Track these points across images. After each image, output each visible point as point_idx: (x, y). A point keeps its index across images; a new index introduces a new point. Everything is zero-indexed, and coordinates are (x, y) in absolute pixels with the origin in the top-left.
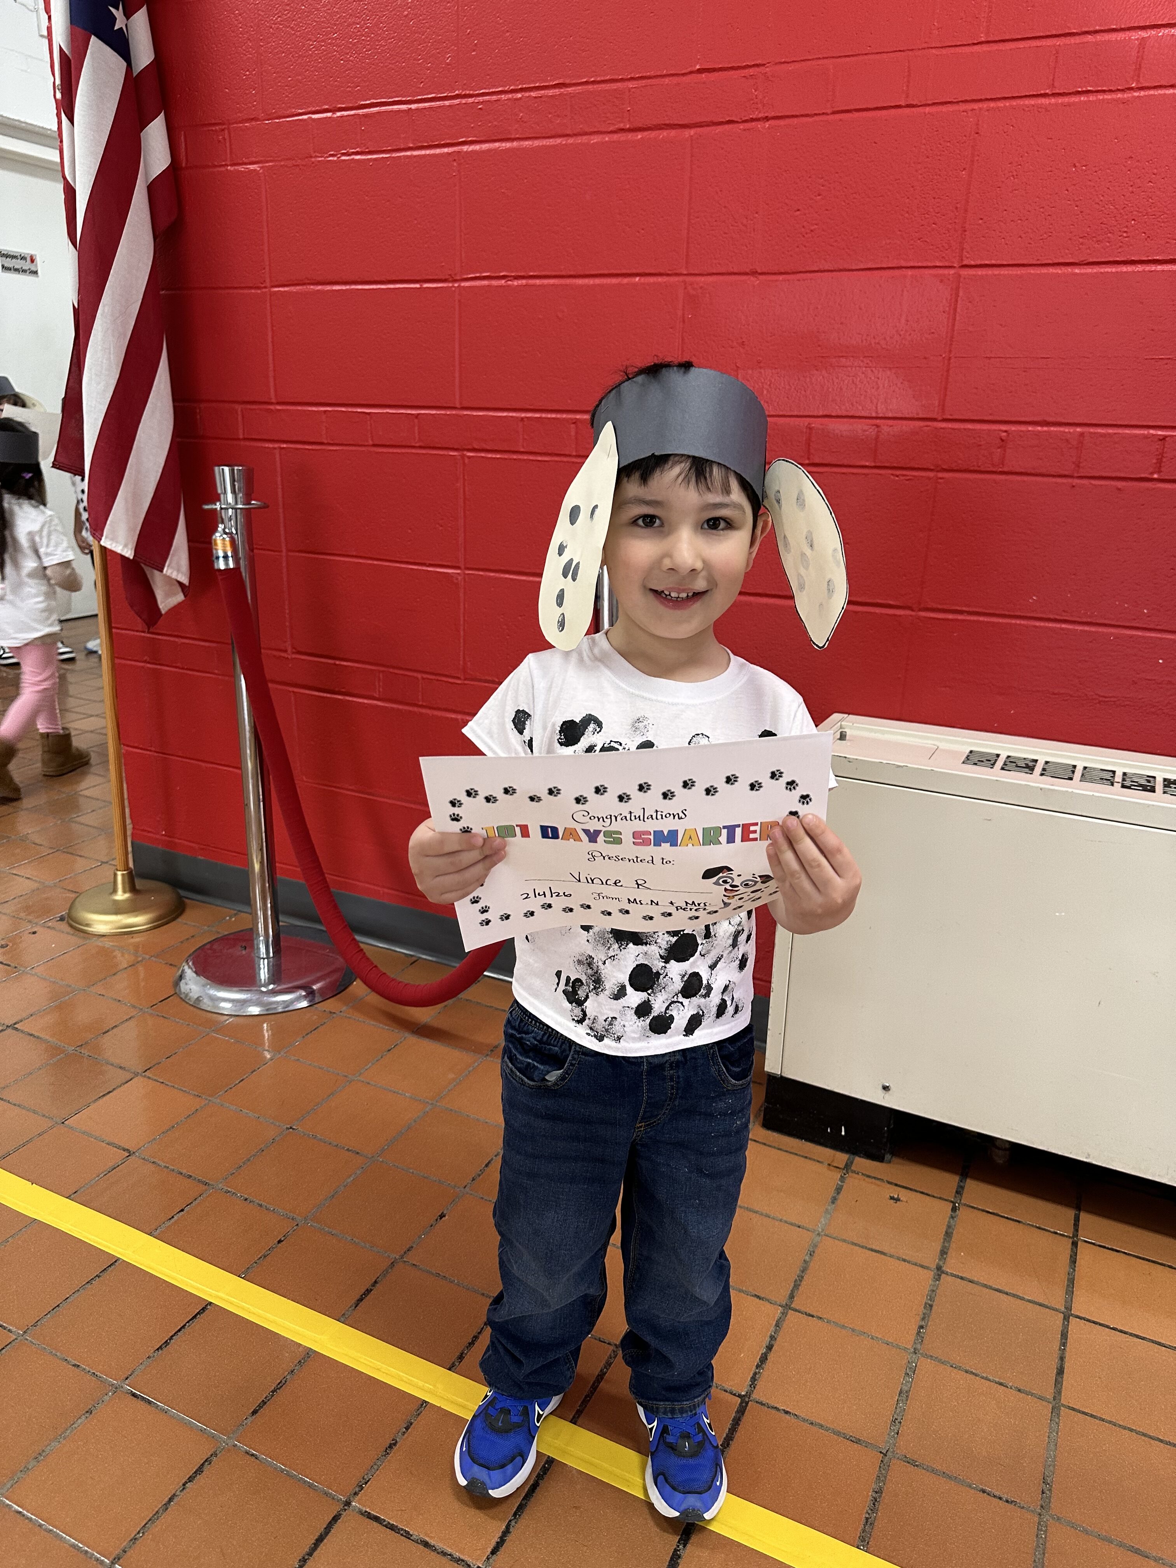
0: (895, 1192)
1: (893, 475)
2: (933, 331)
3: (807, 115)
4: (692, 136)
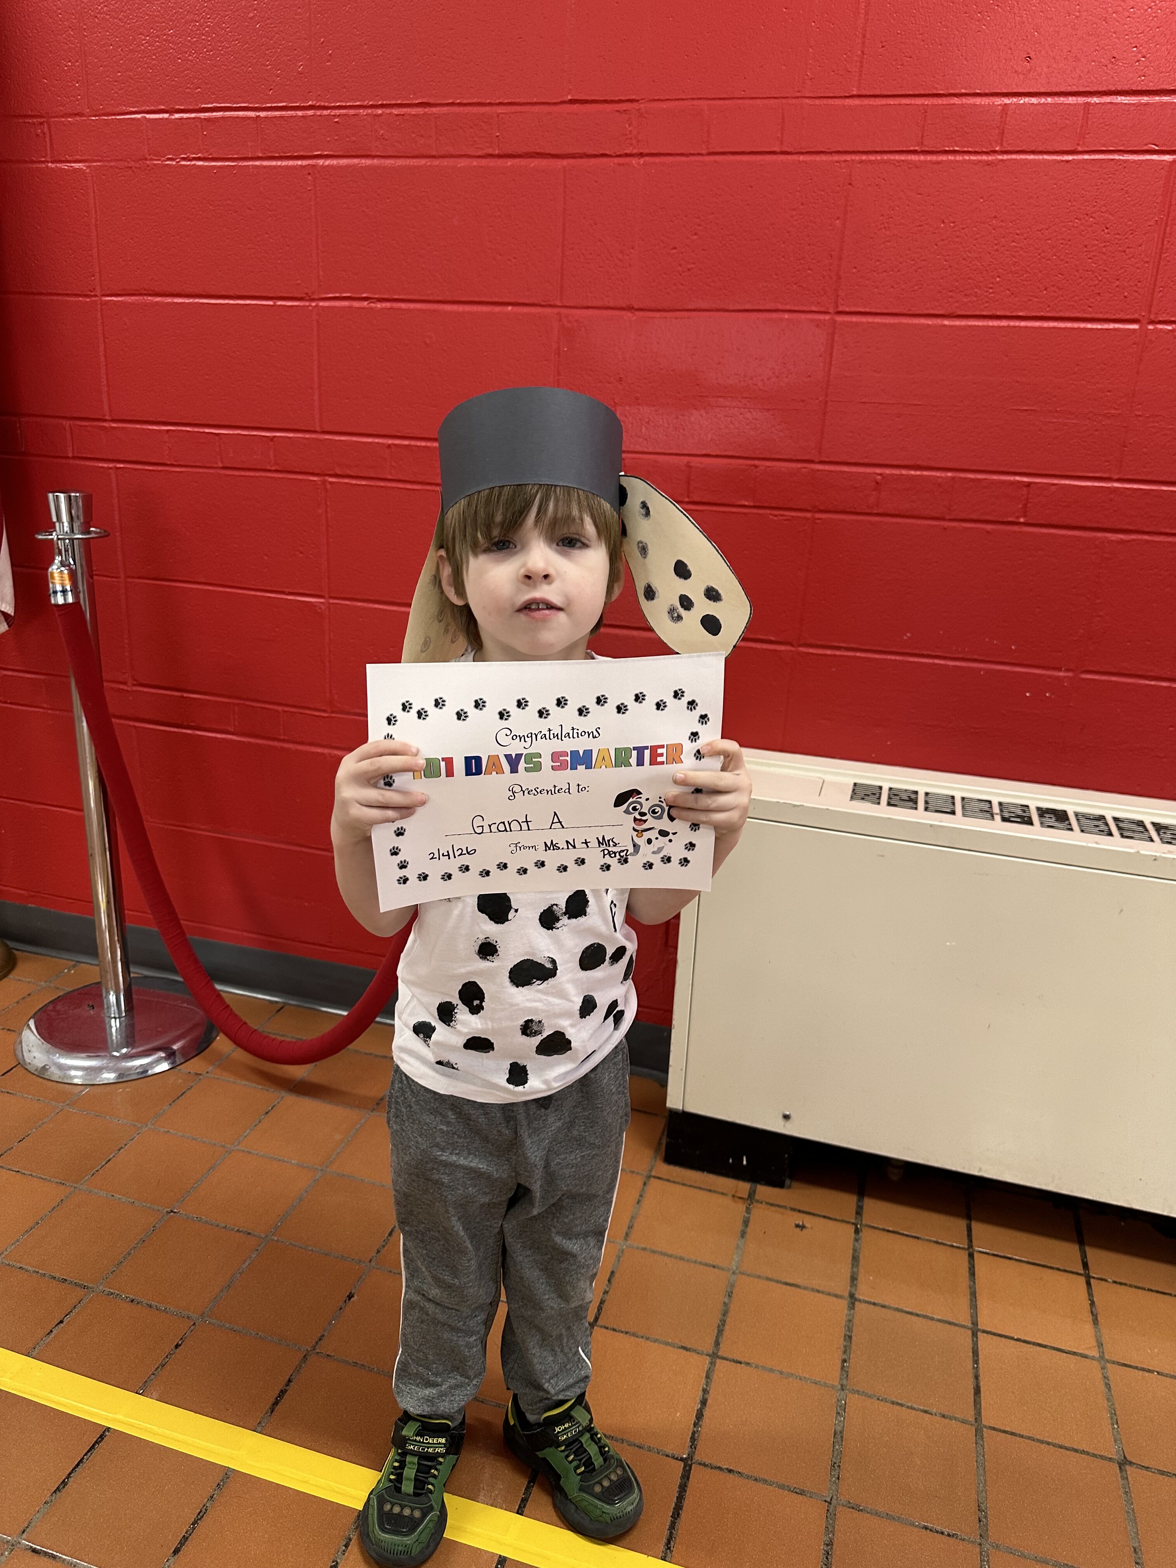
0: (799, 1219)
1: (771, 514)
2: (809, 374)
3: (682, 155)
4: (564, 167)
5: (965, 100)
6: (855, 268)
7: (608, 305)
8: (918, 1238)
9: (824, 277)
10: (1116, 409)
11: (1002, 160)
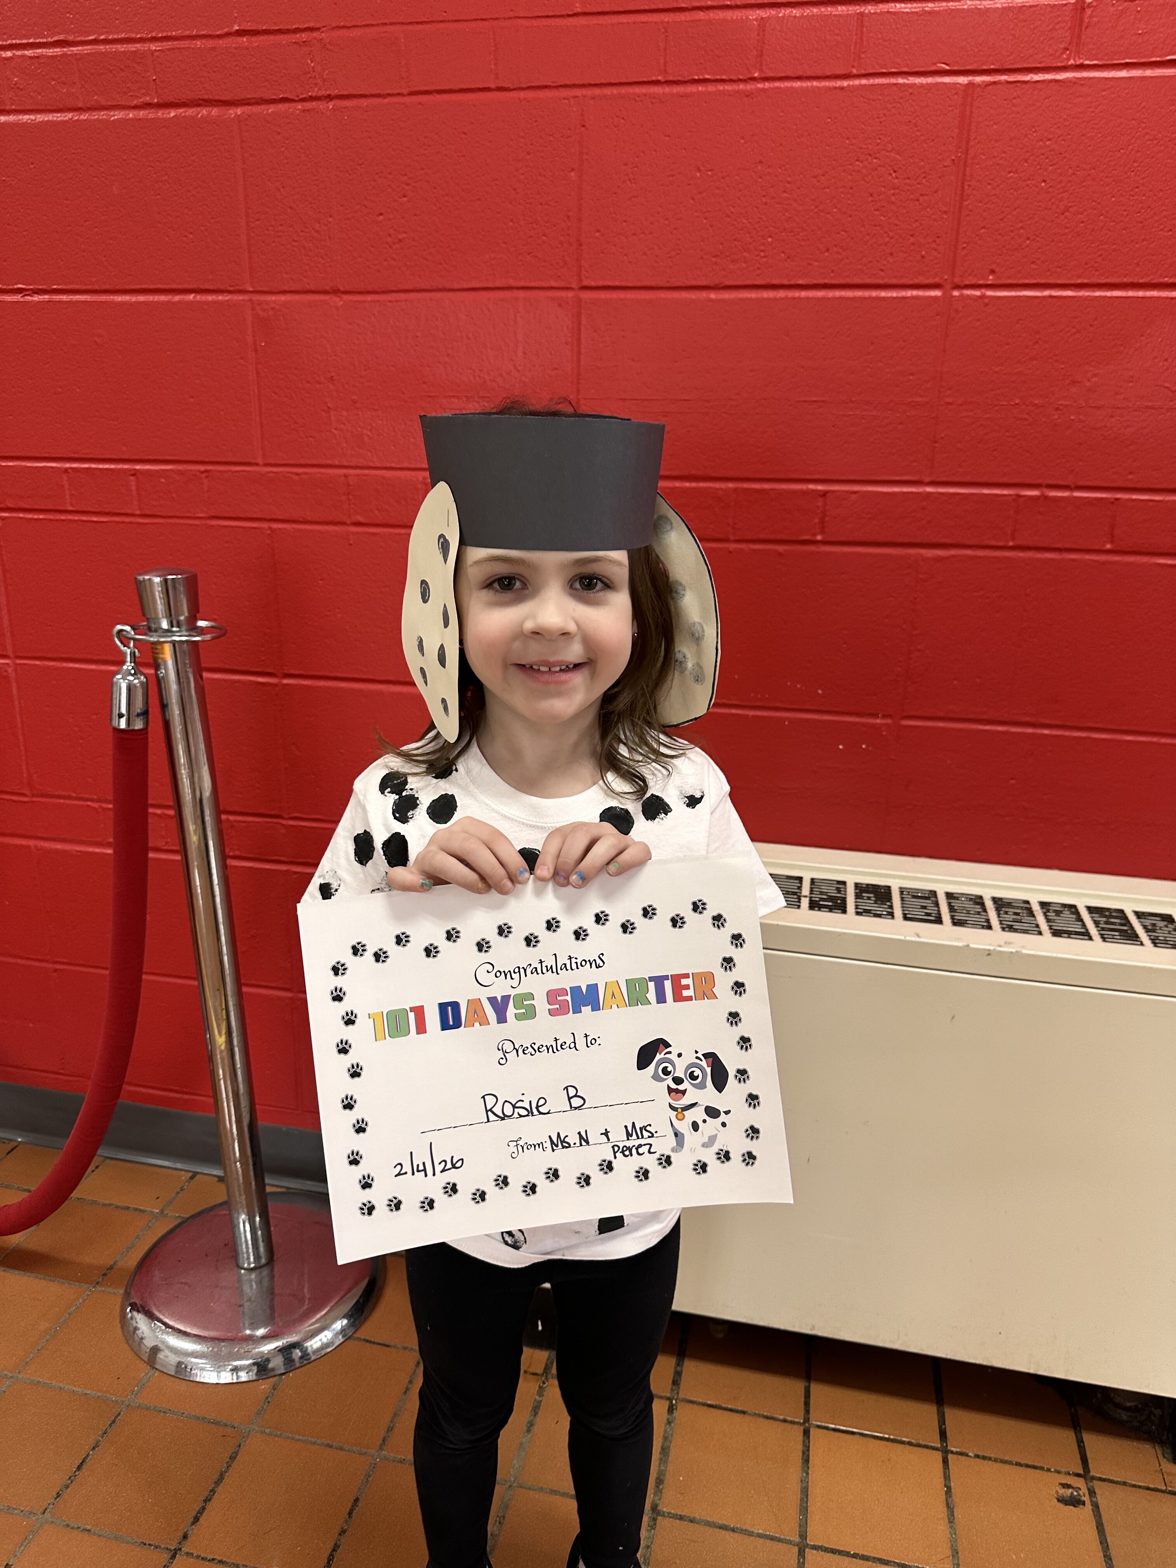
2: (556, 366)
3: (378, 96)
4: (239, 116)
5: (713, 15)
6: (598, 231)
7: (308, 287)
8: (744, 1412)
9: (562, 243)
10: (921, 396)
11: (763, 90)
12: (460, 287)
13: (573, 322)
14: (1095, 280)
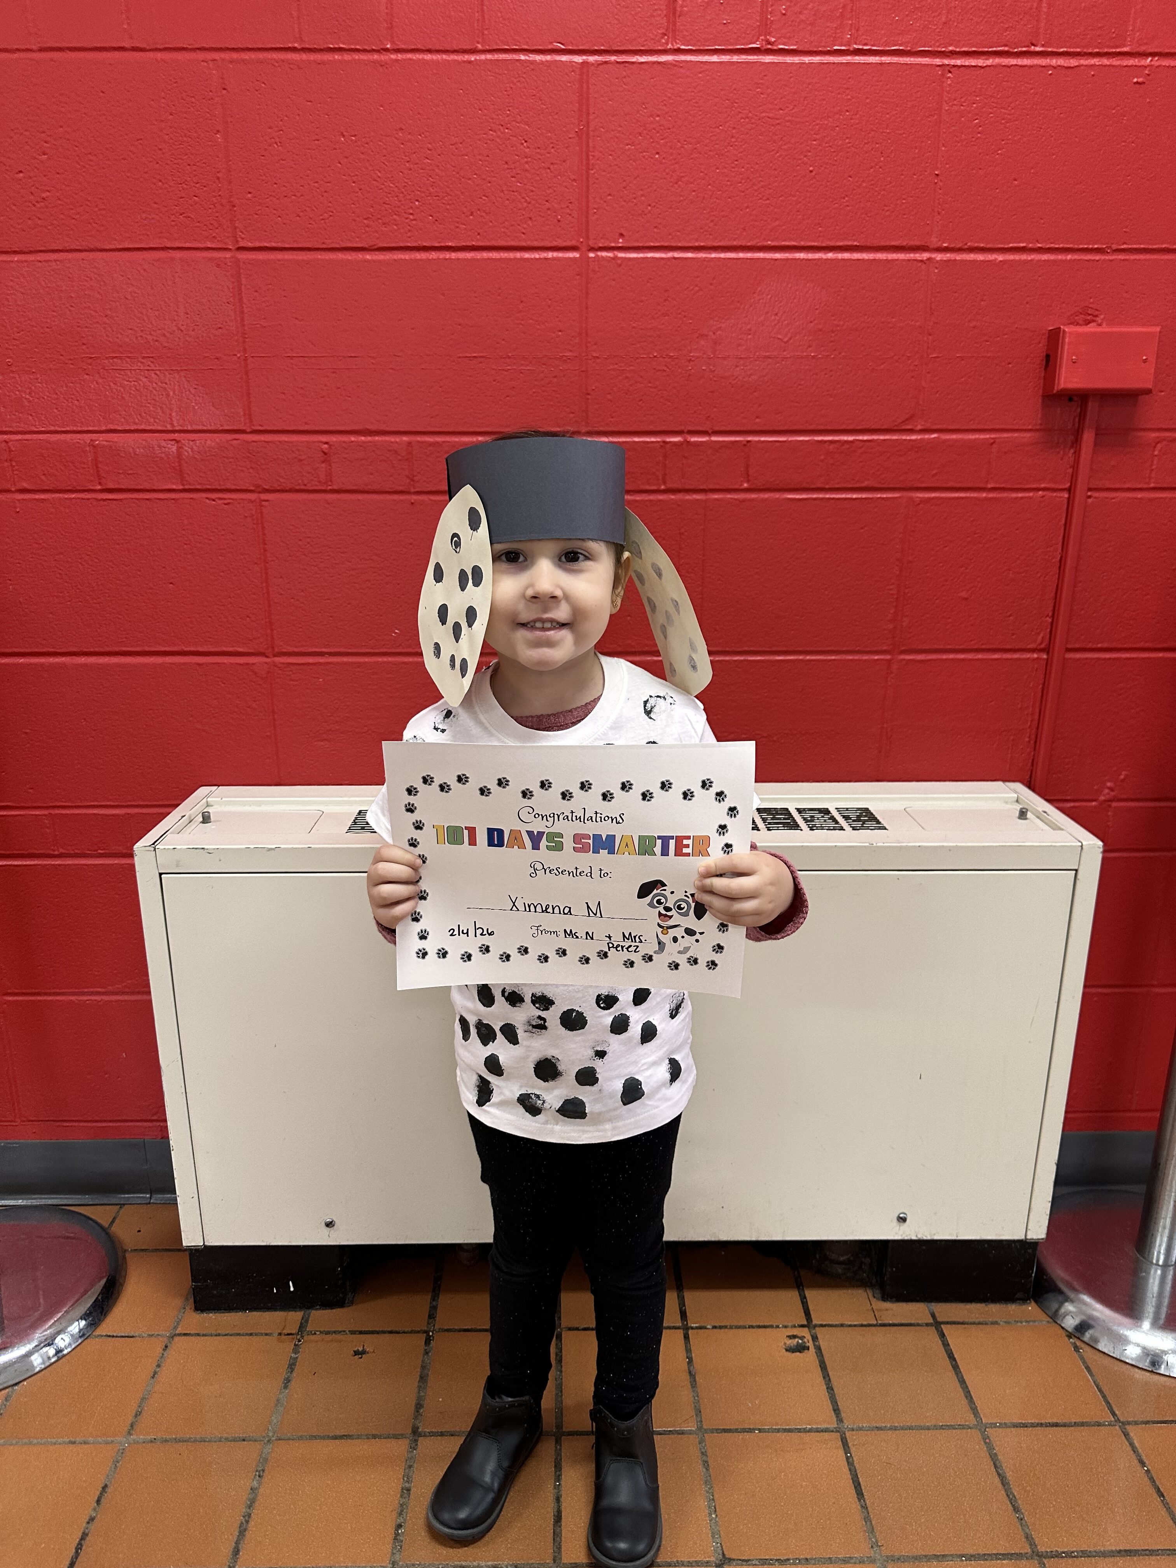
0: (360, 1343)
1: (208, 499)
2: (219, 325)
9: (214, 204)
12: (113, 247)
13: (233, 283)
14: (710, 243)
